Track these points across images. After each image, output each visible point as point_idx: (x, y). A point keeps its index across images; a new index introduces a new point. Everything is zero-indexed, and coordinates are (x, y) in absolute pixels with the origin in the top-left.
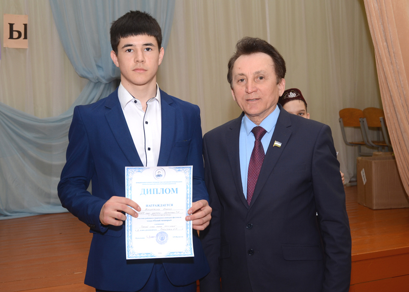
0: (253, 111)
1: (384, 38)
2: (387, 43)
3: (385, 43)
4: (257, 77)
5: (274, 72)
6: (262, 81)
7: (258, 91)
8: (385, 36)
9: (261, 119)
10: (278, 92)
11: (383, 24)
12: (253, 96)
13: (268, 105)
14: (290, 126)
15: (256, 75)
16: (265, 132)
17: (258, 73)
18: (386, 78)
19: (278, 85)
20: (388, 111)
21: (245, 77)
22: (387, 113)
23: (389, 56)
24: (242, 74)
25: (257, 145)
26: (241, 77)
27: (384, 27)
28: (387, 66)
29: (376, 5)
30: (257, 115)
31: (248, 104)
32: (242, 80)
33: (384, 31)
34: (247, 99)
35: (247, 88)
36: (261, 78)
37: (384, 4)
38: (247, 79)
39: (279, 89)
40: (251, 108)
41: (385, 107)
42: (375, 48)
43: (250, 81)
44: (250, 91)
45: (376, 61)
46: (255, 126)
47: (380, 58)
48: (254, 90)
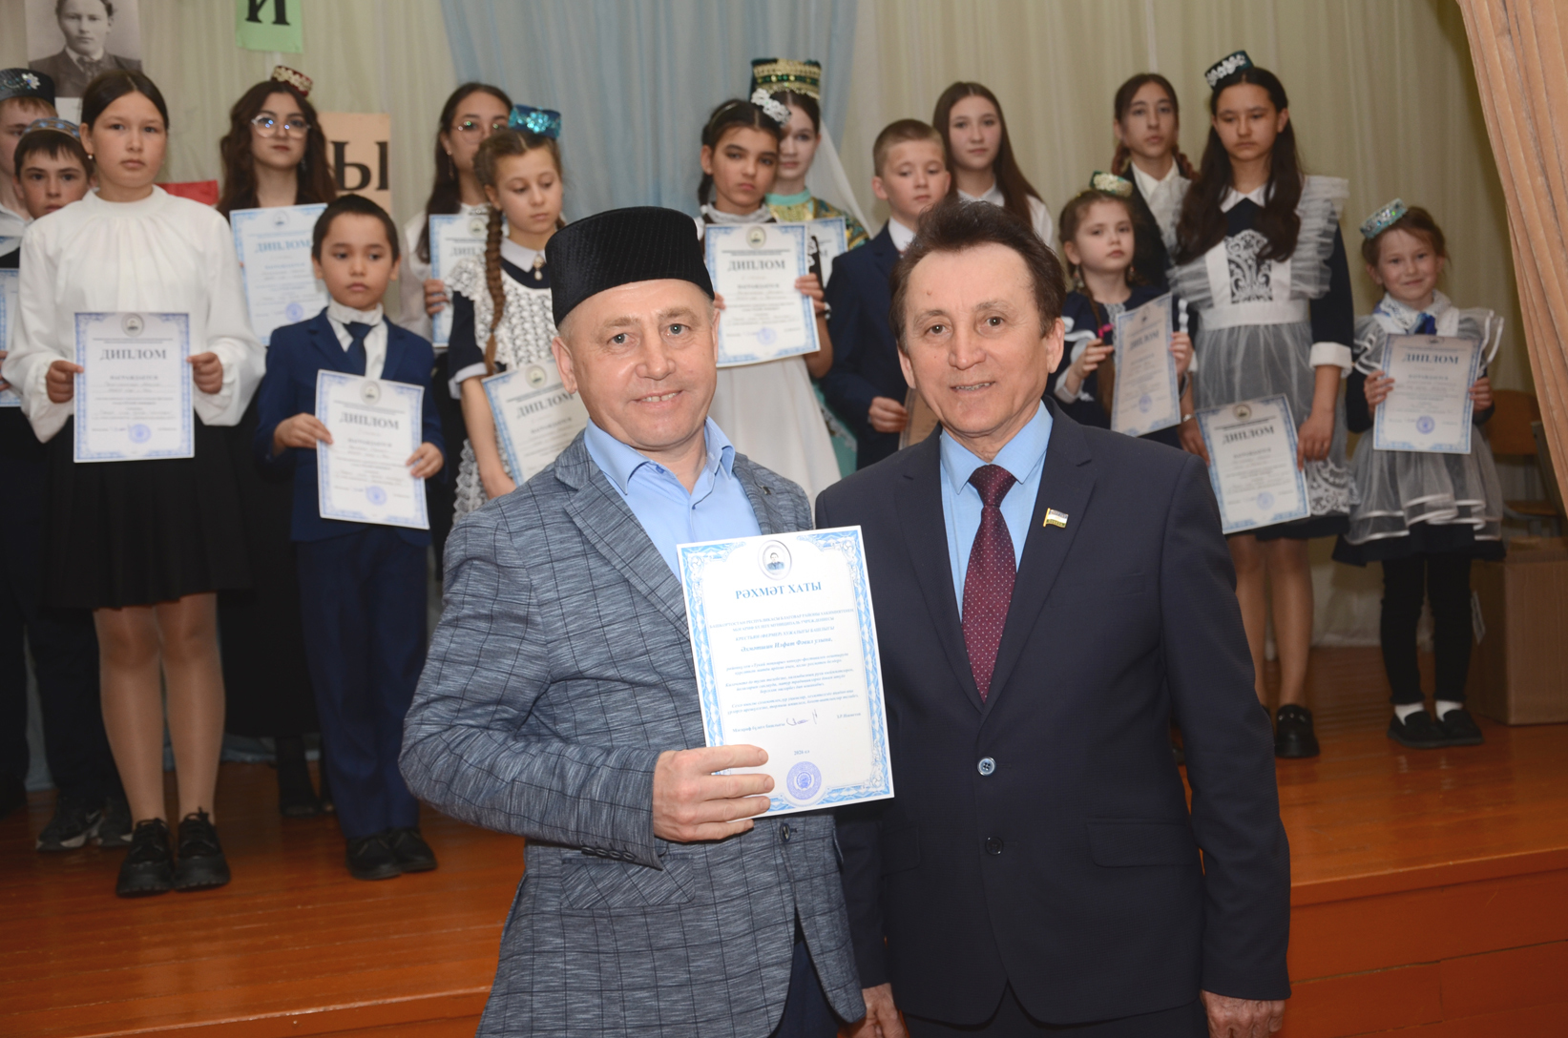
0: (975, 421)
1: (1536, 163)
2: (1547, 178)
3: (1540, 180)
4: (983, 320)
5: (1033, 302)
6: (997, 329)
7: (989, 361)
8: (1541, 155)
9: (998, 446)
10: (1046, 362)
11: (1533, 115)
12: (972, 377)
13: (1019, 401)
14: (1088, 462)
15: (981, 314)
16: (1011, 480)
17: (986, 306)
18: (1543, 294)
19: (1045, 339)
20: (1552, 401)
21: (946, 320)
22: (1549, 408)
23: (1553, 220)
24: (939, 313)
25: (990, 522)
26: (935, 321)
27: (1536, 126)
28: (1547, 253)
29: (1509, 55)
30: (985, 433)
31: (957, 399)
32: (937, 329)
33: (1538, 139)
34: (953, 384)
35: (954, 352)
36: (996, 321)
37: (1536, 50)
38: (954, 327)
39: (1047, 352)
40: (967, 413)
41: (1543, 386)
42: (1507, 195)
43: (963, 330)
44: (963, 361)
45: (1512, 239)
46: (980, 464)
47: (1525, 229)
48: (976, 358)
